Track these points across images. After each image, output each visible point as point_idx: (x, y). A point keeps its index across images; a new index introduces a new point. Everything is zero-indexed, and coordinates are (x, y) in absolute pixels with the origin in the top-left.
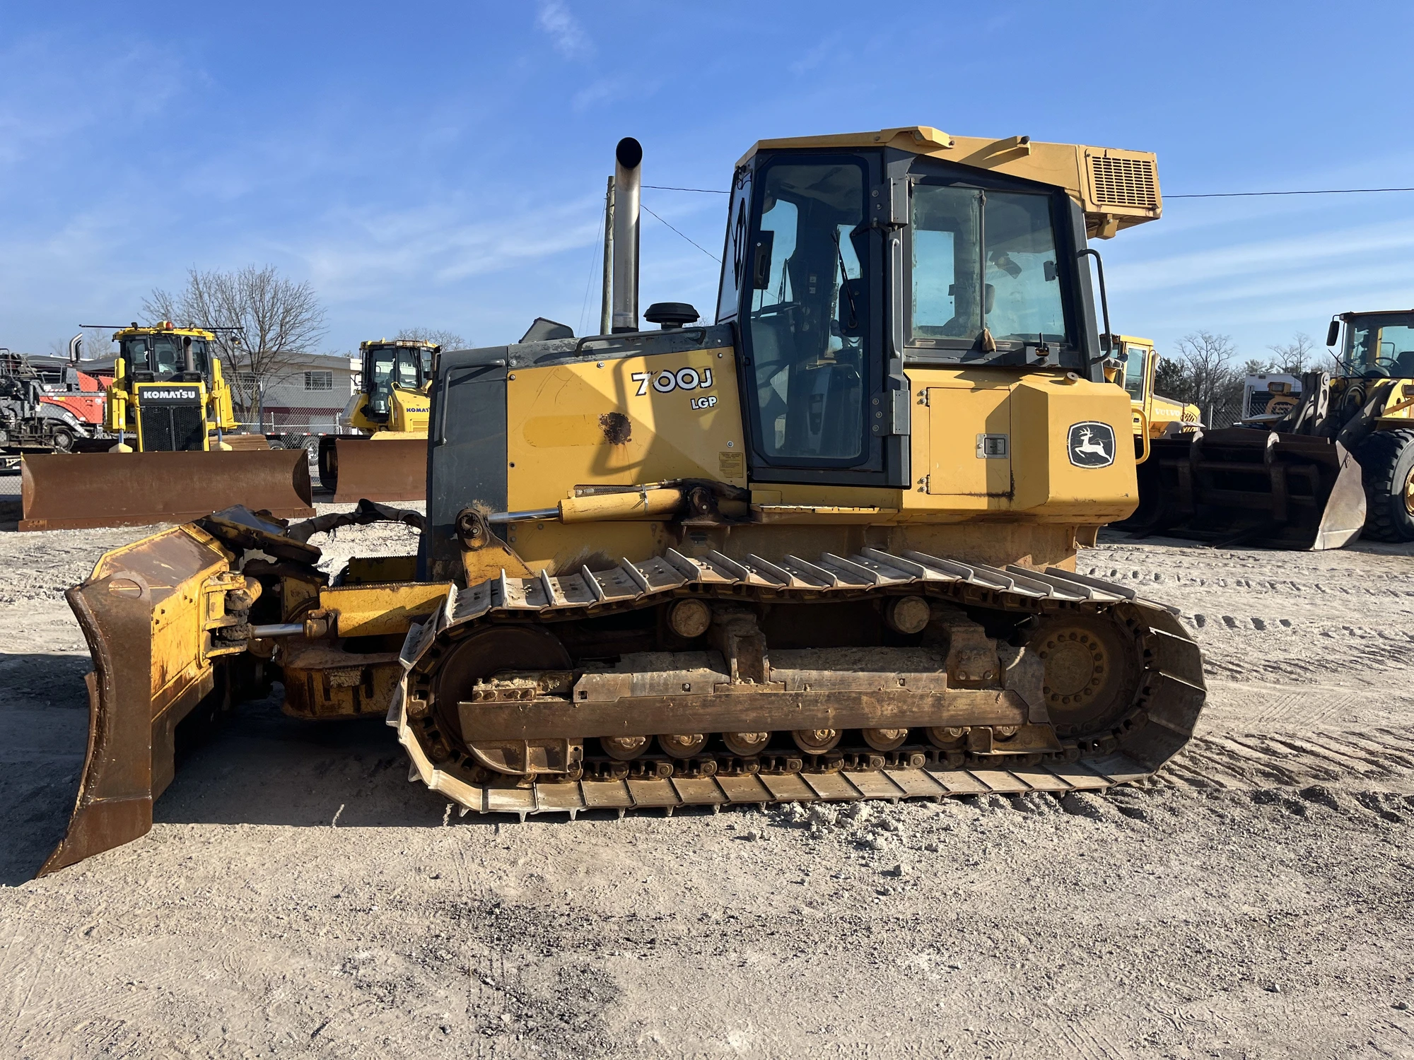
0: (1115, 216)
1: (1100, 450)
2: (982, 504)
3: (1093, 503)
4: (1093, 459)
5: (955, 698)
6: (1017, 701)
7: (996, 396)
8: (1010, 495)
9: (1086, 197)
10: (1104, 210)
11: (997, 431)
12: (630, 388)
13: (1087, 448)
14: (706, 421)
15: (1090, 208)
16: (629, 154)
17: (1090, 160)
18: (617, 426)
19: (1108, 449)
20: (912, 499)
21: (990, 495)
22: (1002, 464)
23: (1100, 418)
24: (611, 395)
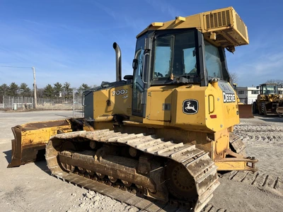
0: (213, 32)
1: (193, 108)
2: (162, 123)
3: (190, 125)
4: (191, 111)
5: (137, 176)
6: (153, 182)
7: (169, 92)
8: (170, 121)
9: (203, 28)
10: (209, 31)
11: (168, 103)
12: (111, 94)
13: (189, 108)
14: (125, 101)
15: (204, 31)
16: (115, 46)
17: (205, 17)
18: (109, 102)
19: (196, 108)
20: (145, 121)
21: (164, 121)
22: (168, 112)
23: (194, 98)
24: (108, 96)
